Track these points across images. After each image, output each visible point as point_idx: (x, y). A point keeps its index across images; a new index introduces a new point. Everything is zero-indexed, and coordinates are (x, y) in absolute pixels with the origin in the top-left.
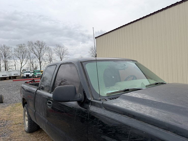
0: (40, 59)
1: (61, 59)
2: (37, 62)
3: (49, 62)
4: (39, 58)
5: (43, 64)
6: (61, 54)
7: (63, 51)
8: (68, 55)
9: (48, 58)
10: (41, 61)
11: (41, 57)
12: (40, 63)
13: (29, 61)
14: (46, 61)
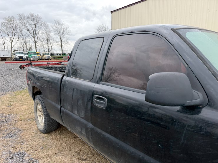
0: (34, 38)
1: (61, 39)
2: (31, 41)
3: (46, 42)
4: (34, 37)
5: (39, 45)
6: (61, 33)
7: (63, 29)
8: (69, 35)
9: (44, 37)
10: (36, 40)
11: (36, 35)
12: (35, 43)
13: (21, 39)
14: (42, 40)
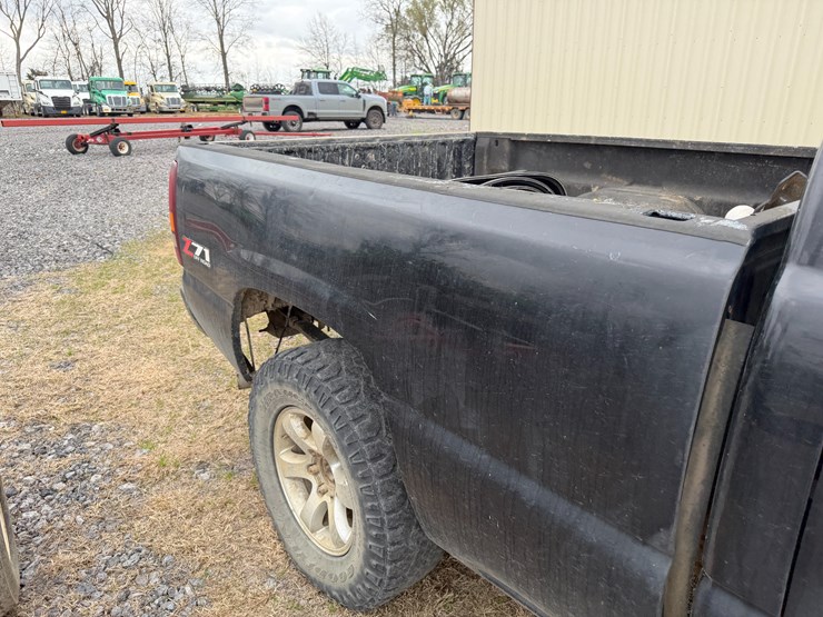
0: (109, 18)
1: (219, 22)
2: (97, 33)
3: (160, 35)
4: (108, 12)
5: (133, 49)
9: (151, 16)
10: (117, 30)
11: (115, 6)
12: (116, 41)
13: (53, 27)
14: (143, 29)
